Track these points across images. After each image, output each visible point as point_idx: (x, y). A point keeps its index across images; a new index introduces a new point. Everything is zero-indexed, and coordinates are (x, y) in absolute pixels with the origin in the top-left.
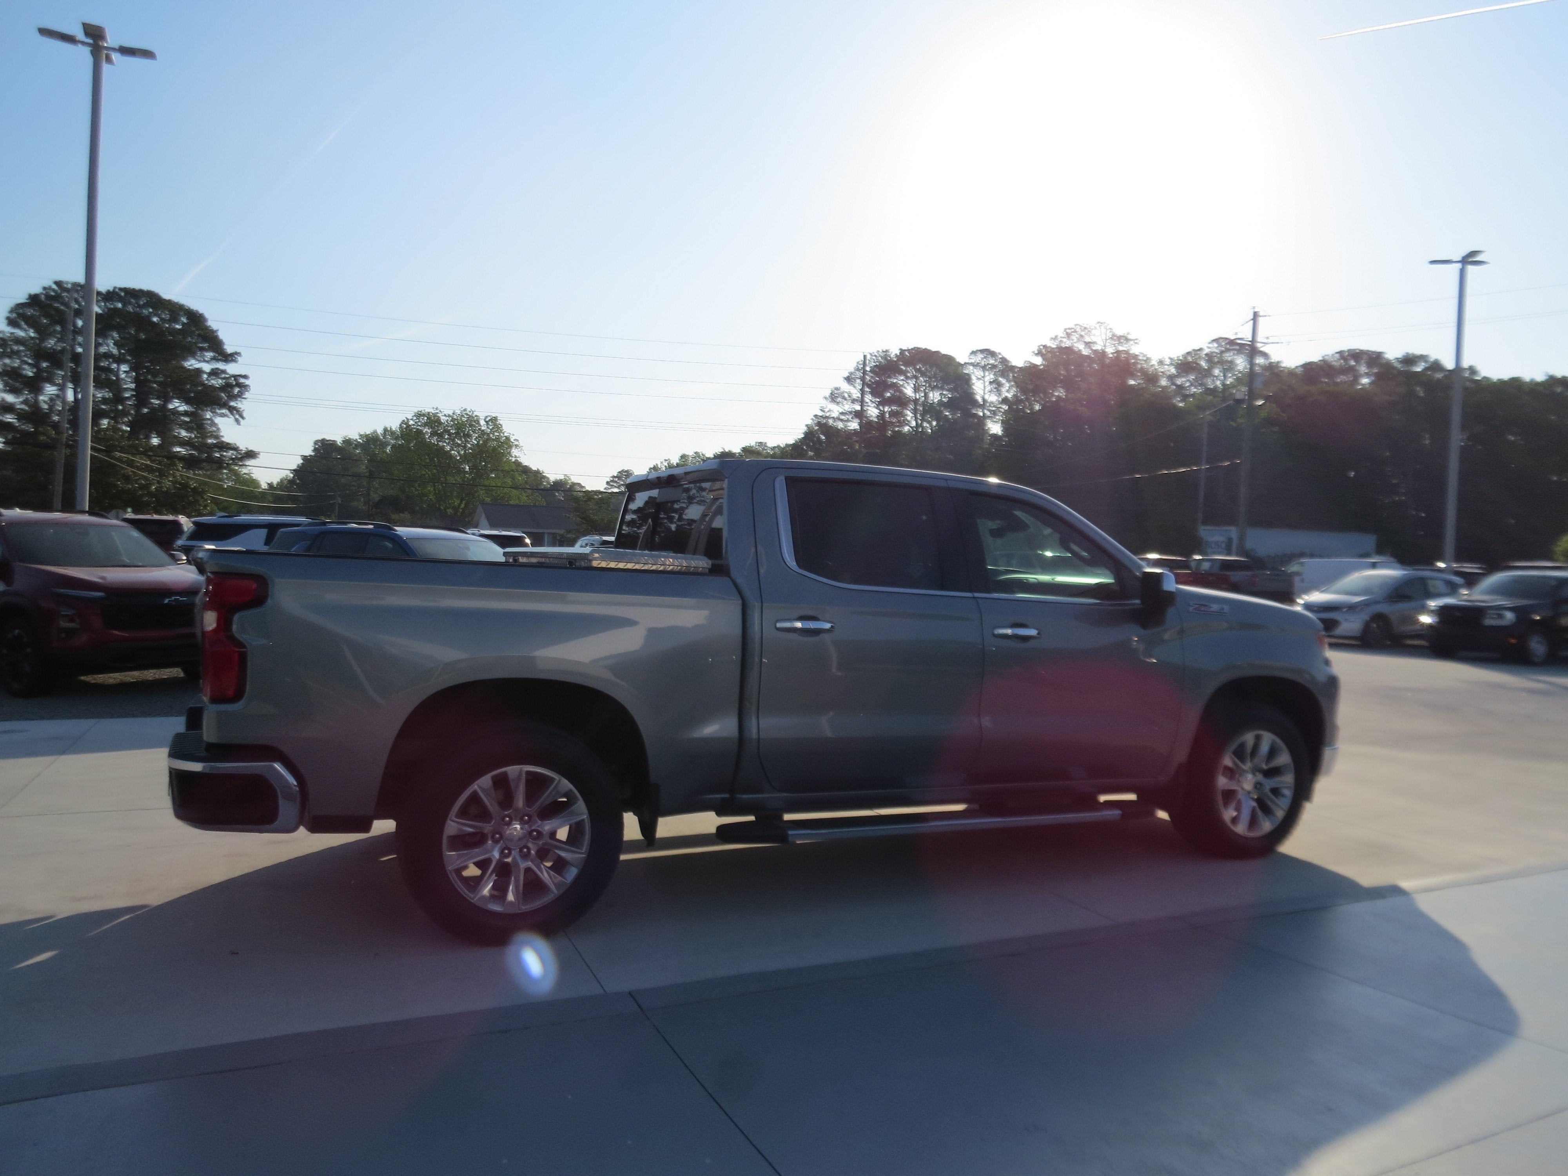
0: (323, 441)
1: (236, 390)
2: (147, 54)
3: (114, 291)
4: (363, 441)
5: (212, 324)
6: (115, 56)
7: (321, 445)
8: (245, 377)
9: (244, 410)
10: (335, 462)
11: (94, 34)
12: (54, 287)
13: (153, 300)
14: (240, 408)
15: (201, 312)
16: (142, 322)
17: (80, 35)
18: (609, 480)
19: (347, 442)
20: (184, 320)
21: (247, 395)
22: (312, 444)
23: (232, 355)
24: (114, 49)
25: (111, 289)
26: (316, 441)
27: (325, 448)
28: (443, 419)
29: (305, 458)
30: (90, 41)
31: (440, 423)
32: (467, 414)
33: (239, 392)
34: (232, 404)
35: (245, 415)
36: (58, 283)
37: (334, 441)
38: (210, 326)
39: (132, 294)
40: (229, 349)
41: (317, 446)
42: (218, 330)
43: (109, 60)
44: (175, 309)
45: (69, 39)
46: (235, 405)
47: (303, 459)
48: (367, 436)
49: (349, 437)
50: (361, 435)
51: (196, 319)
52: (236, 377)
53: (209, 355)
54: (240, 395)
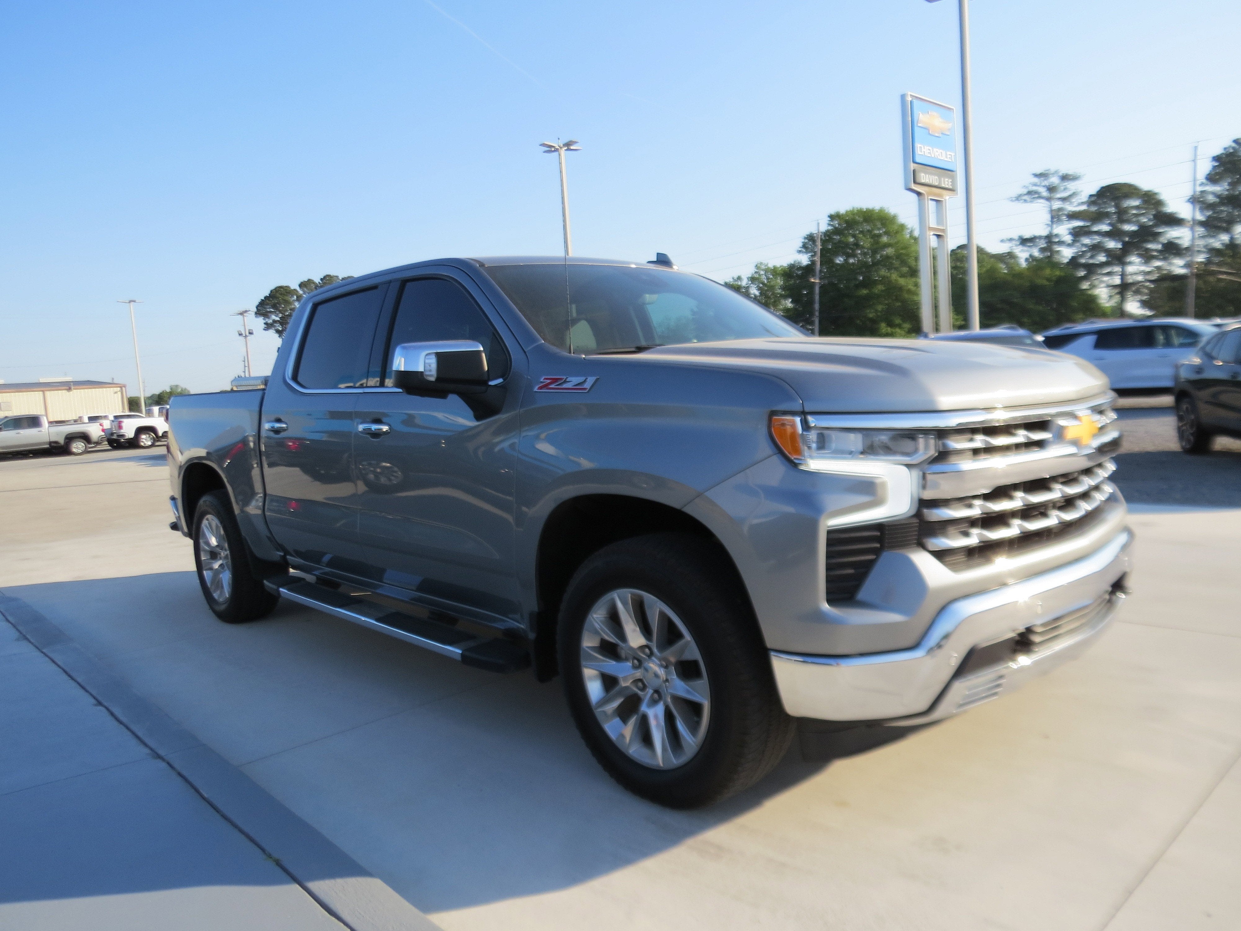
12: (1233, 145)
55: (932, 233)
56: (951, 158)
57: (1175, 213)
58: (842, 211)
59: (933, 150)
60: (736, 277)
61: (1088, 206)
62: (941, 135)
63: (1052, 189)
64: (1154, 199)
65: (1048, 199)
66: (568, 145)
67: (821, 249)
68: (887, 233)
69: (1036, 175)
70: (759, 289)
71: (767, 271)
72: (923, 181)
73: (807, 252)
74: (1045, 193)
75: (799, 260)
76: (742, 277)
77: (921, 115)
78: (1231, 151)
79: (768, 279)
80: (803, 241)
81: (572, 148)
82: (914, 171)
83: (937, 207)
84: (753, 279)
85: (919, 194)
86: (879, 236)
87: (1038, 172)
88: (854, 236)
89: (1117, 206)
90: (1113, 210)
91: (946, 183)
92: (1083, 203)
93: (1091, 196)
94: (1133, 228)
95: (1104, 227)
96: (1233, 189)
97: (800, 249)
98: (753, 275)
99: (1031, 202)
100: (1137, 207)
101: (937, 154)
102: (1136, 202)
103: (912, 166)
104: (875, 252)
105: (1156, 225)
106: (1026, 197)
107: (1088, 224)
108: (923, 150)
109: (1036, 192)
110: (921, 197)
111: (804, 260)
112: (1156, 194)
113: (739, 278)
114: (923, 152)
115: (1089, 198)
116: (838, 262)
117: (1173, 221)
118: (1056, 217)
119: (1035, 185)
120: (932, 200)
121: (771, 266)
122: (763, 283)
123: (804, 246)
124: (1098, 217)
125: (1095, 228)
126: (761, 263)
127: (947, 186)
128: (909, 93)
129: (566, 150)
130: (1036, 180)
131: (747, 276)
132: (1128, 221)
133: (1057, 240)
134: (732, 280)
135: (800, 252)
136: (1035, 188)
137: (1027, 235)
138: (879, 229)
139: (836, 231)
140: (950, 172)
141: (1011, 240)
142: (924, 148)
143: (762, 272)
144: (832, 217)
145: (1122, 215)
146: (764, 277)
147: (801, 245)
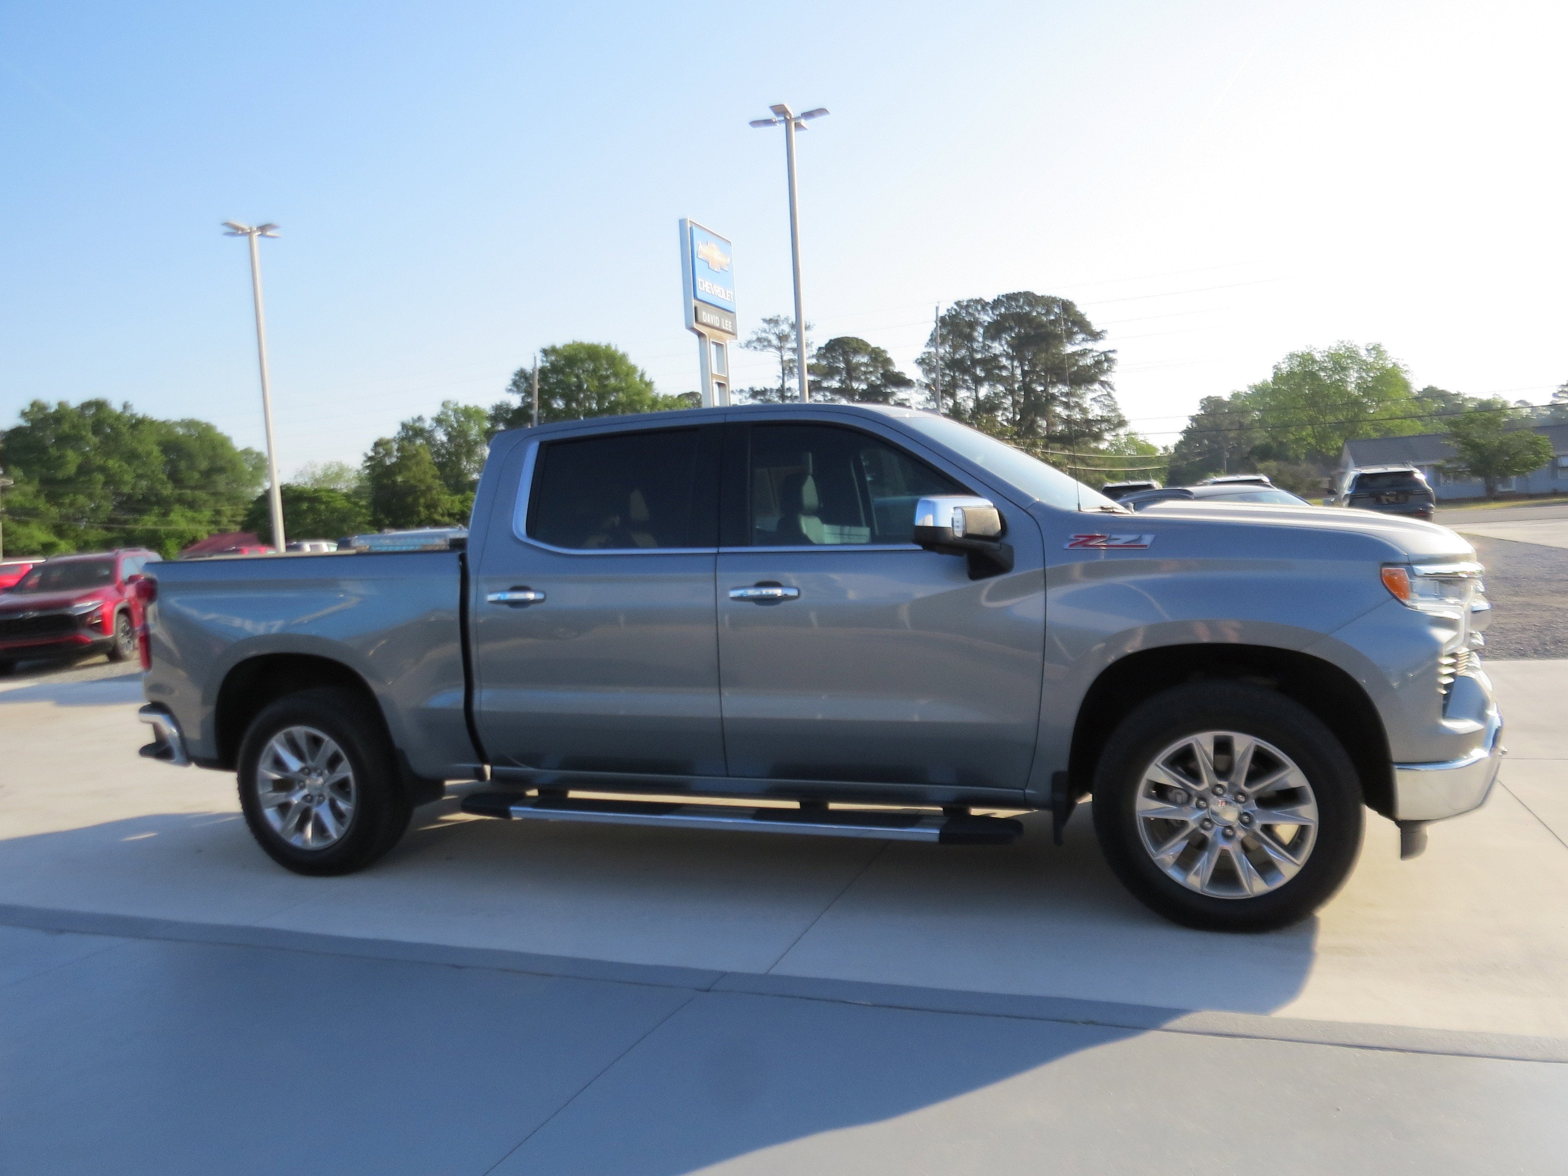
0: (1209, 397)
1: (1106, 365)
2: (822, 111)
3: (998, 299)
4: (1252, 392)
5: (1080, 308)
6: (803, 122)
7: (1207, 403)
8: (1113, 351)
9: (1114, 383)
10: (1222, 418)
11: (780, 110)
12: (955, 307)
13: (1030, 298)
14: (1111, 382)
15: (1070, 300)
16: (1022, 319)
17: (771, 115)
18: (1556, 392)
19: (1236, 396)
20: (1057, 310)
21: (1115, 368)
22: (1199, 404)
23: (1099, 334)
24: (798, 118)
25: (996, 298)
26: (1202, 400)
27: (1212, 406)
28: (1318, 357)
29: (1193, 419)
30: (782, 118)
31: (1314, 361)
32: (1344, 346)
33: (1108, 366)
34: (1103, 378)
35: (1115, 388)
36: (958, 303)
37: (1219, 397)
38: (1078, 312)
39: (1012, 297)
40: (1096, 327)
41: (1203, 405)
42: (1086, 313)
43: (798, 126)
44: (1048, 302)
45: (768, 122)
46: (1106, 380)
47: (1191, 420)
48: (1255, 386)
49: (1238, 390)
50: (1250, 387)
51: (1067, 306)
52: (1104, 353)
53: (1080, 337)
54: (1109, 370)
55: (714, 381)
56: (730, 298)
57: (902, 373)
58: (559, 345)
59: (713, 286)
60: (416, 417)
61: (818, 360)
62: (720, 271)
63: (782, 338)
64: (882, 356)
65: (780, 349)
66: (263, 228)
67: (539, 389)
68: (616, 375)
69: (765, 320)
70: (448, 434)
71: (456, 411)
72: (705, 321)
73: (519, 391)
74: (775, 342)
75: (507, 401)
76: (424, 416)
77: (701, 246)
78: (954, 313)
79: (458, 421)
80: (514, 377)
81: (269, 233)
82: (696, 308)
83: (717, 350)
84: (439, 421)
85: (700, 335)
86: (607, 377)
87: (768, 318)
88: (577, 376)
89: (847, 362)
90: (842, 365)
91: (727, 325)
92: (813, 356)
93: (820, 348)
94: (864, 386)
95: (835, 384)
96: (954, 353)
97: (509, 387)
98: (439, 416)
99: (761, 350)
100: (866, 365)
101: (717, 292)
102: (865, 359)
103: (694, 302)
104: (601, 398)
105: (886, 386)
106: (755, 344)
107: (818, 379)
108: (704, 286)
109: (766, 339)
110: (702, 339)
111: (515, 401)
112: (884, 351)
113: (420, 419)
114: (703, 288)
115: (818, 351)
116: (555, 406)
117: (902, 382)
118: (787, 369)
119: (765, 331)
120: (713, 343)
121: (461, 405)
122: (452, 427)
123: (515, 383)
124: (831, 372)
125: (825, 384)
126: (449, 402)
127: (727, 329)
128: (689, 219)
129: (259, 235)
130: (765, 326)
131: (432, 416)
132: (858, 379)
133: (789, 394)
134: (411, 421)
135: (510, 390)
136: (764, 335)
137: (758, 388)
138: (606, 370)
139: (555, 369)
140: (729, 313)
141: (741, 391)
142: (705, 284)
143: (450, 413)
144: (545, 352)
145: (851, 371)
146: (452, 418)
147: (510, 382)
